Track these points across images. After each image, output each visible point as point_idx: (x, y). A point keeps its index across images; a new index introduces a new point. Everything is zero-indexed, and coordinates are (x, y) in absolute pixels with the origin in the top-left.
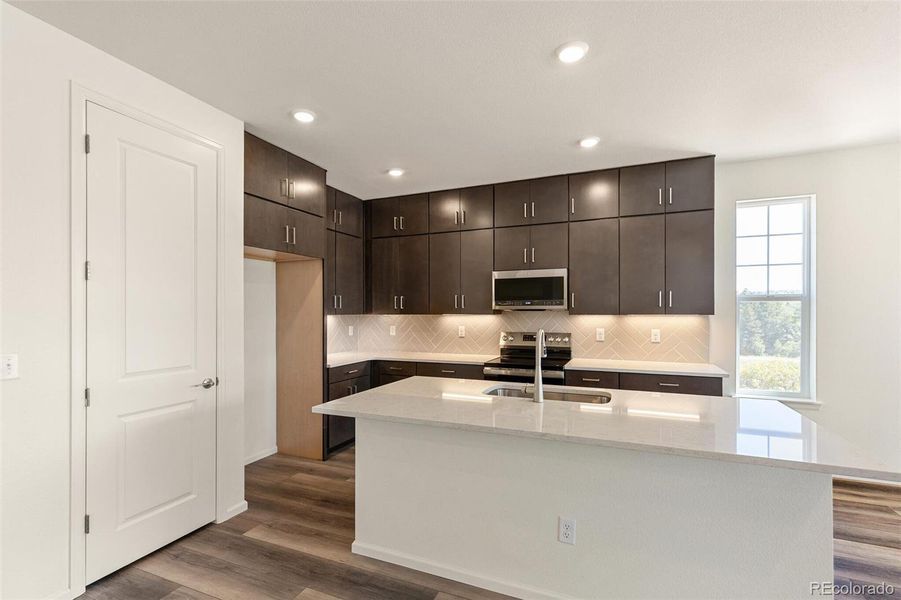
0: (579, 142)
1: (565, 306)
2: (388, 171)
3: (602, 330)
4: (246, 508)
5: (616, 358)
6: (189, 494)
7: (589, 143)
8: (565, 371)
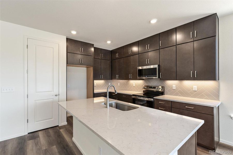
0: (150, 22)
1: (157, 77)
2: (107, 42)
3: (175, 86)
4: (67, 124)
5: (180, 96)
6: (52, 118)
7: (154, 21)
8: (154, 99)
